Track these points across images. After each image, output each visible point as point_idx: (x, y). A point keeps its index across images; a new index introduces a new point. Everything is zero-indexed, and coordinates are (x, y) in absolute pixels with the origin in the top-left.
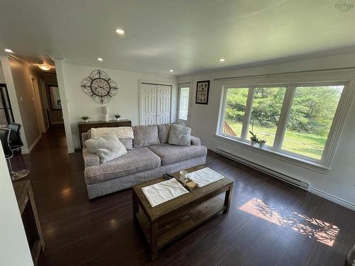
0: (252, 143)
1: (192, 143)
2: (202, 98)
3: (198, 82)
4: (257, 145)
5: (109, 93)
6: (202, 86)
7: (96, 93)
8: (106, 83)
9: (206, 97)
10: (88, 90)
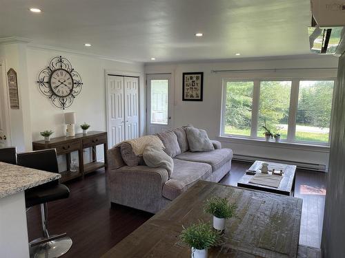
0: (268, 138)
1: (215, 147)
2: (195, 93)
3: (184, 74)
4: (272, 140)
5: (71, 91)
6: (191, 78)
7: (56, 91)
8: (68, 76)
9: (199, 92)
10: (46, 89)
